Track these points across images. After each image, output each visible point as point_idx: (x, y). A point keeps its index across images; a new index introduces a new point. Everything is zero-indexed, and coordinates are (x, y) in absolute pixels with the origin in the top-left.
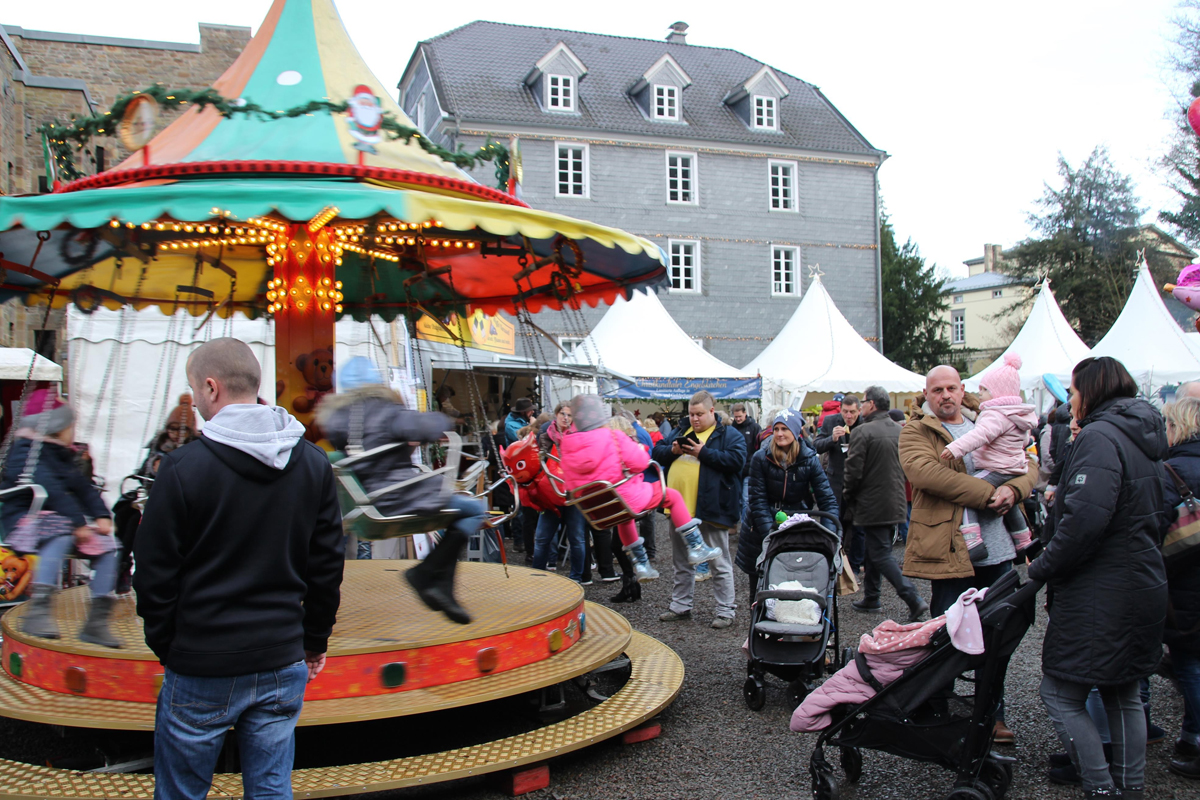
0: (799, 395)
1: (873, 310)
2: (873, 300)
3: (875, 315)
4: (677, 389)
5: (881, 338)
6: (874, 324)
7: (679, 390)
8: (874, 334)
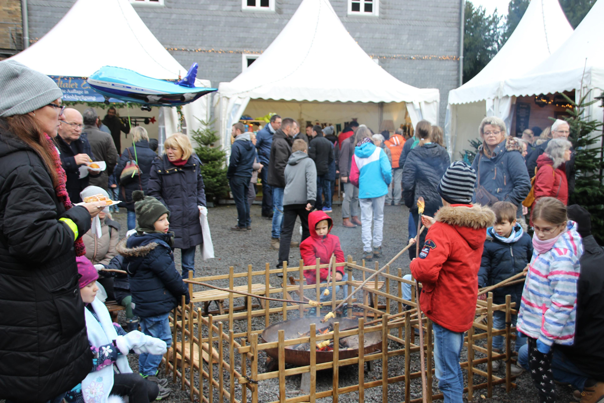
0: (239, 102)
1: (456, 29)
2: (456, 20)
3: (457, 34)
4: (71, 89)
5: (462, 57)
6: (456, 43)
7: (74, 91)
8: (456, 53)
